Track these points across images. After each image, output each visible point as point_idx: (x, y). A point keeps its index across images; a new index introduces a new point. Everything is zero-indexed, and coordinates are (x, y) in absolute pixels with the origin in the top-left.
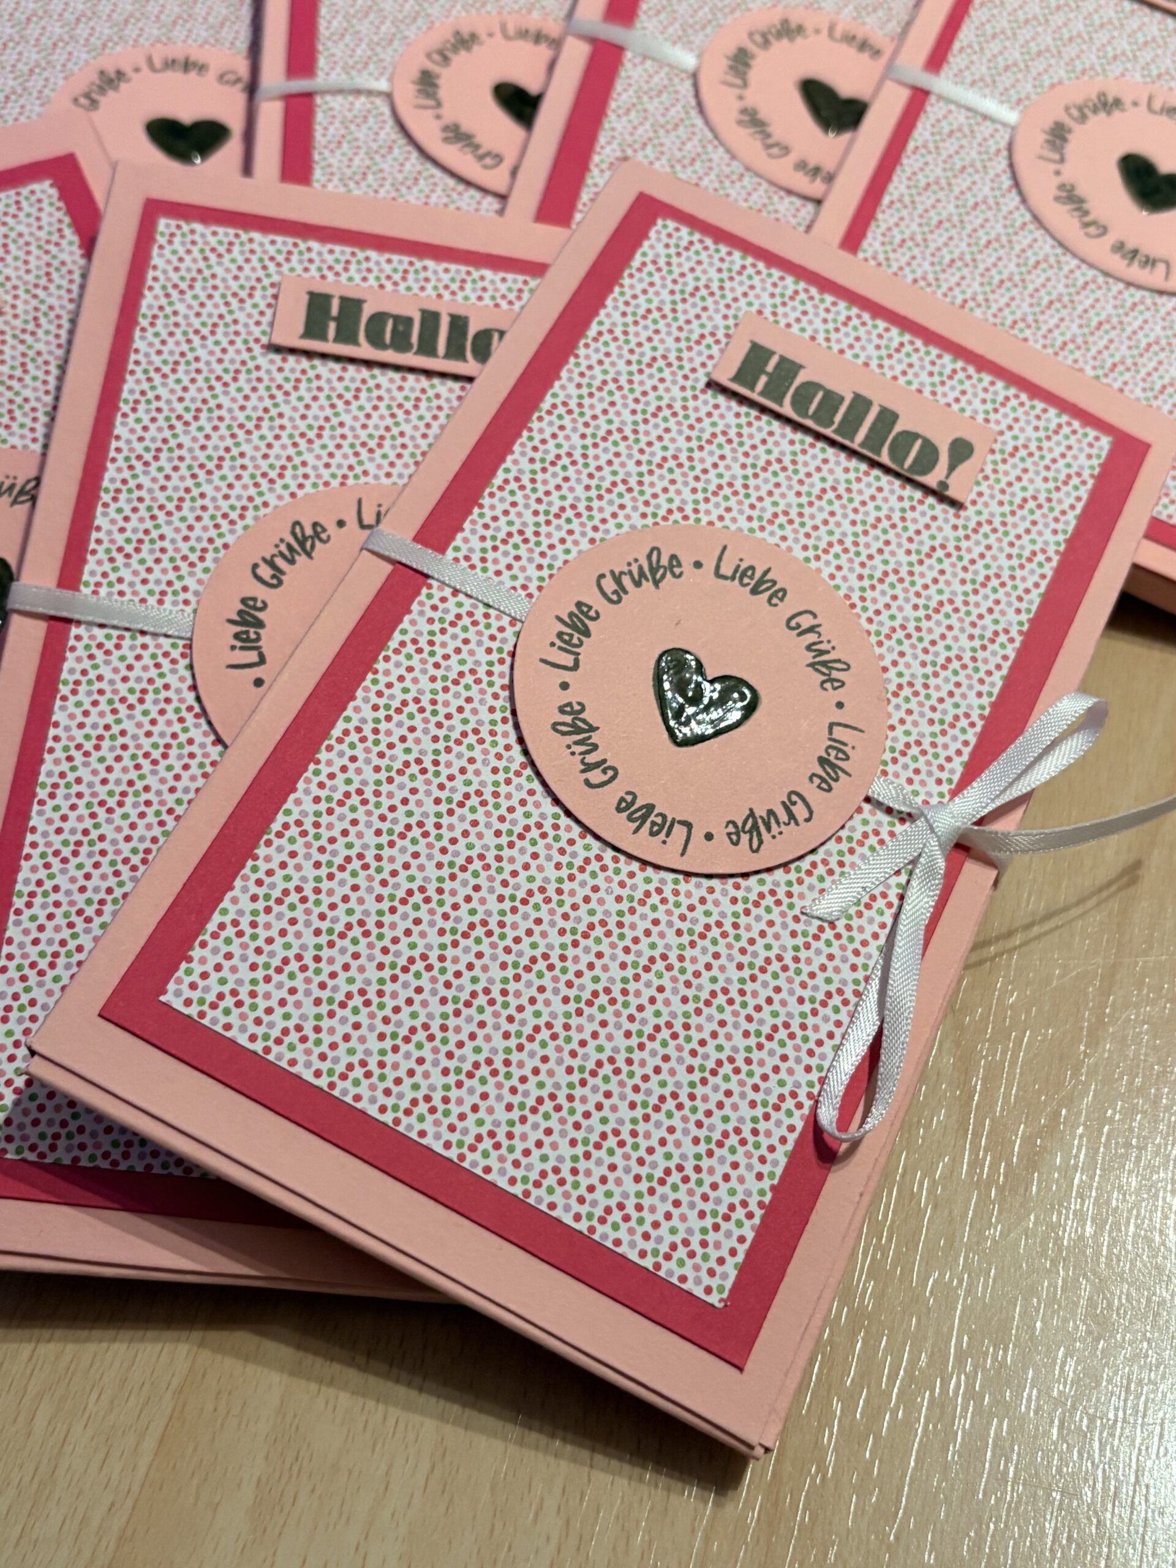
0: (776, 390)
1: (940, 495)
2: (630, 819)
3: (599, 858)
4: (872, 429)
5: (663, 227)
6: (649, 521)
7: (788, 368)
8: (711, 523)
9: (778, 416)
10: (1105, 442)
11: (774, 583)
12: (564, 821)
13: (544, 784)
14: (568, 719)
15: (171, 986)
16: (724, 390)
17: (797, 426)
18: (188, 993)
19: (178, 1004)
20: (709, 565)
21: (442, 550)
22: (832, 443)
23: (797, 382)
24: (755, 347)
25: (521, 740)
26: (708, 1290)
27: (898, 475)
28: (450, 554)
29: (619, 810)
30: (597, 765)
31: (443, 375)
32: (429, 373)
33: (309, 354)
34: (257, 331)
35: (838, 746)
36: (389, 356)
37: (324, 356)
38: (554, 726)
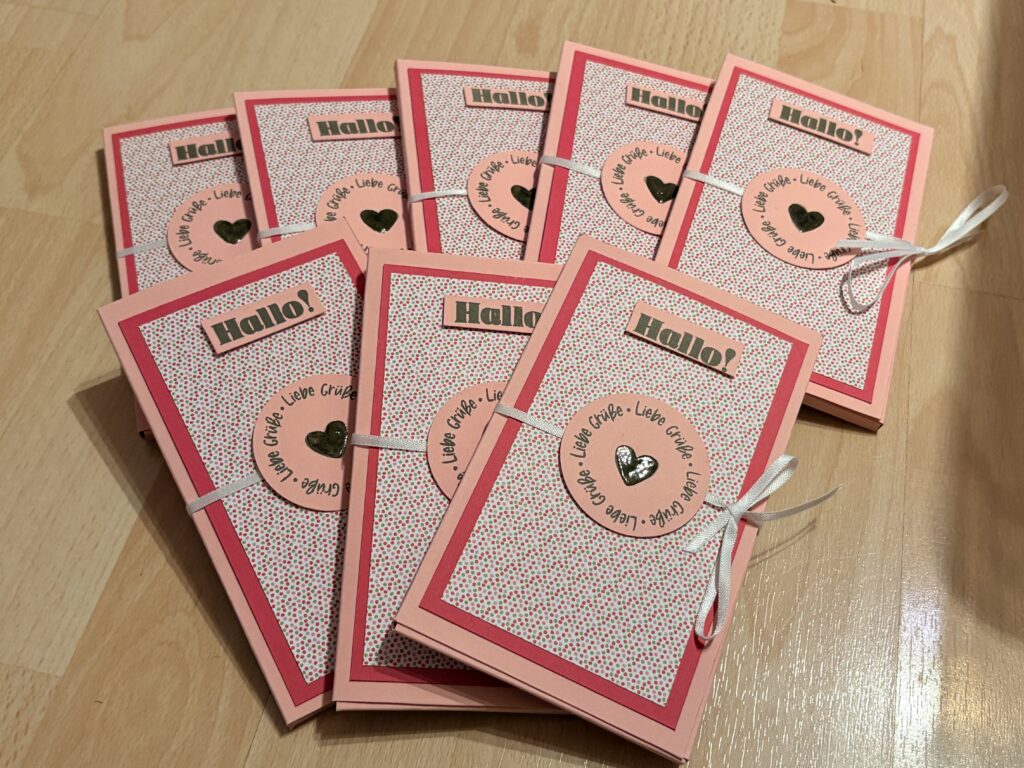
0: (653, 334)
1: (723, 373)
2: (612, 517)
3: (601, 533)
4: (693, 347)
5: (601, 265)
6: (607, 393)
7: (657, 324)
8: (632, 392)
9: (655, 345)
10: (790, 345)
11: (660, 415)
12: (586, 519)
13: (576, 504)
14: (584, 477)
15: (445, 594)
16: (632, 335)
17: (663, 348)
18: (451, 596)
19: (448, 601)
20: (633, 410)
21: (526, 411)
22: (678, 354)
23: (662, 329)
24: (643, 315)
25: (566, 487)
26: (659, 700)
27: (705, 366)
28: (530, 412)
29: (607, 513)
30: (597, 496)
31: (514, 333)
32: (508, 333)
33: (459, 329)
34: (437, 320)
35: (691, 481)
36: (492, 327)
37: (465, 329)
38: (579, 480)
